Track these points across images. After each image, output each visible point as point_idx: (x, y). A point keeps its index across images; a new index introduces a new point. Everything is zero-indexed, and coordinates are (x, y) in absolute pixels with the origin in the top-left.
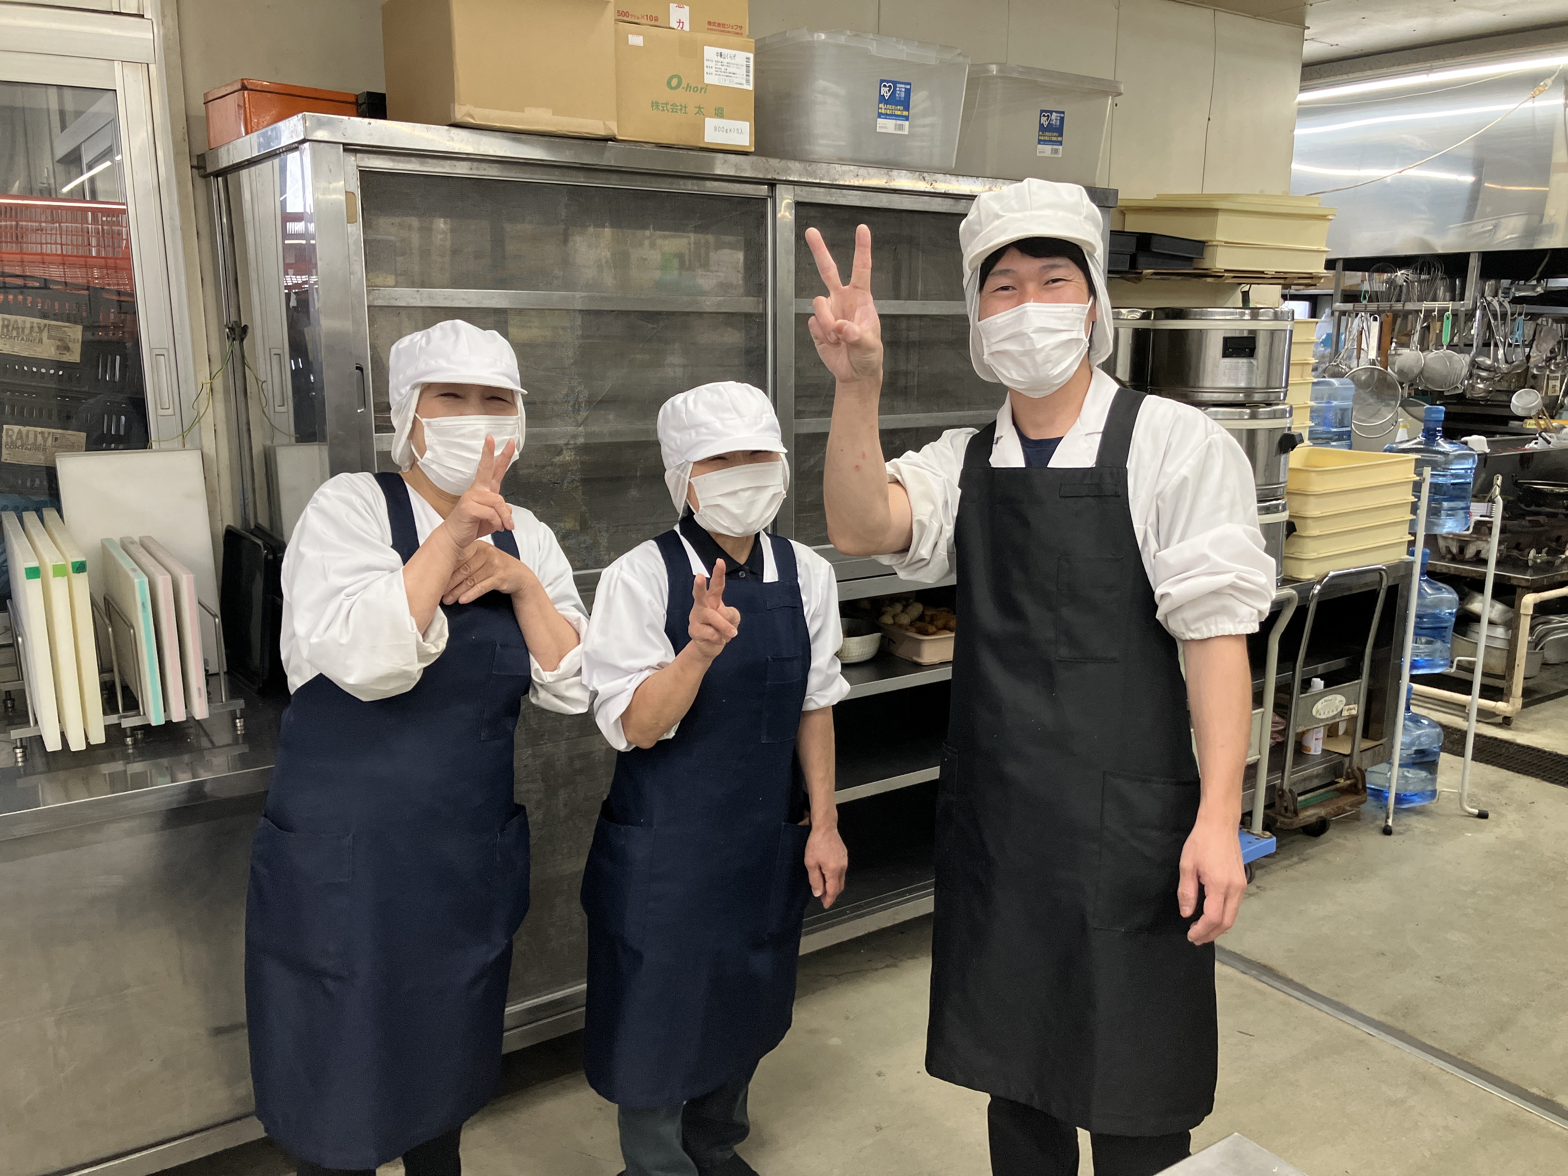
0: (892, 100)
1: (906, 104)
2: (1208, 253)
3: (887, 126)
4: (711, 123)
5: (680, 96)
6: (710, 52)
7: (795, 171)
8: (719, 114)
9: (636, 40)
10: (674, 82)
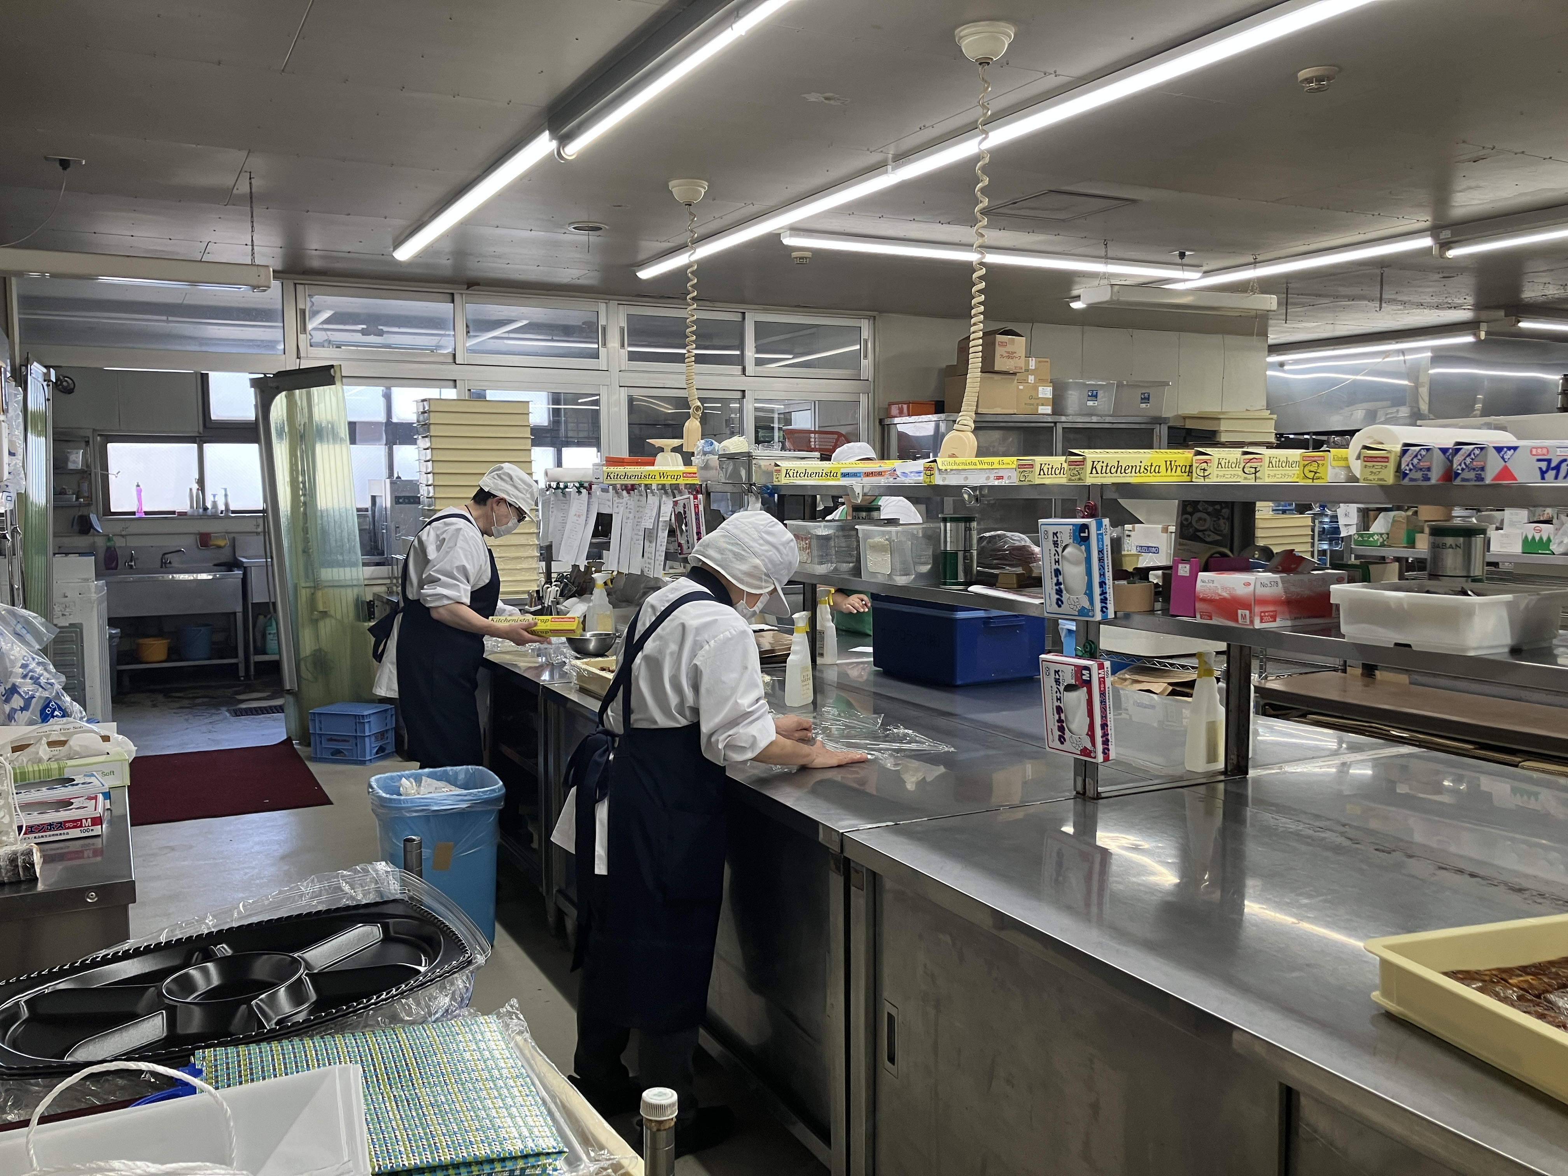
0: (1092, 396)
1: (1096, 396)
2: (1218, 435)
3: (1090, 403)
4: (1040, 407)
5: (1032, 401)
6: (1040, 388)
7: (1063, 419)
8: (1043, 405)
9: (1021, 387)
10: (1031, 397)
